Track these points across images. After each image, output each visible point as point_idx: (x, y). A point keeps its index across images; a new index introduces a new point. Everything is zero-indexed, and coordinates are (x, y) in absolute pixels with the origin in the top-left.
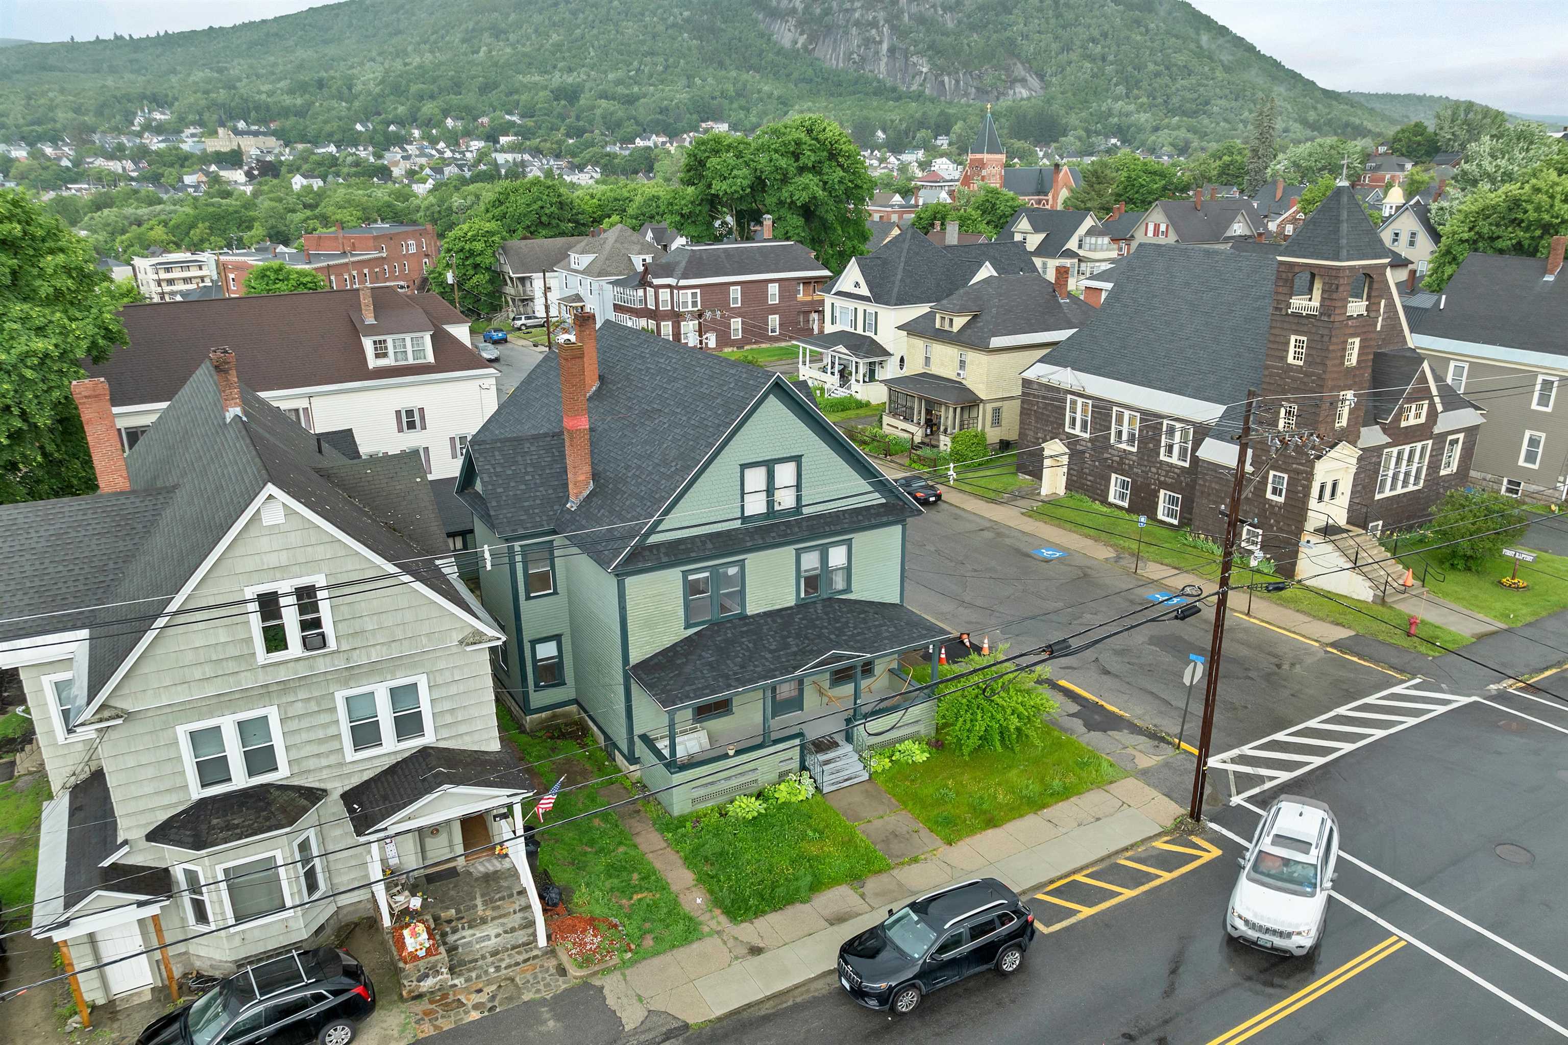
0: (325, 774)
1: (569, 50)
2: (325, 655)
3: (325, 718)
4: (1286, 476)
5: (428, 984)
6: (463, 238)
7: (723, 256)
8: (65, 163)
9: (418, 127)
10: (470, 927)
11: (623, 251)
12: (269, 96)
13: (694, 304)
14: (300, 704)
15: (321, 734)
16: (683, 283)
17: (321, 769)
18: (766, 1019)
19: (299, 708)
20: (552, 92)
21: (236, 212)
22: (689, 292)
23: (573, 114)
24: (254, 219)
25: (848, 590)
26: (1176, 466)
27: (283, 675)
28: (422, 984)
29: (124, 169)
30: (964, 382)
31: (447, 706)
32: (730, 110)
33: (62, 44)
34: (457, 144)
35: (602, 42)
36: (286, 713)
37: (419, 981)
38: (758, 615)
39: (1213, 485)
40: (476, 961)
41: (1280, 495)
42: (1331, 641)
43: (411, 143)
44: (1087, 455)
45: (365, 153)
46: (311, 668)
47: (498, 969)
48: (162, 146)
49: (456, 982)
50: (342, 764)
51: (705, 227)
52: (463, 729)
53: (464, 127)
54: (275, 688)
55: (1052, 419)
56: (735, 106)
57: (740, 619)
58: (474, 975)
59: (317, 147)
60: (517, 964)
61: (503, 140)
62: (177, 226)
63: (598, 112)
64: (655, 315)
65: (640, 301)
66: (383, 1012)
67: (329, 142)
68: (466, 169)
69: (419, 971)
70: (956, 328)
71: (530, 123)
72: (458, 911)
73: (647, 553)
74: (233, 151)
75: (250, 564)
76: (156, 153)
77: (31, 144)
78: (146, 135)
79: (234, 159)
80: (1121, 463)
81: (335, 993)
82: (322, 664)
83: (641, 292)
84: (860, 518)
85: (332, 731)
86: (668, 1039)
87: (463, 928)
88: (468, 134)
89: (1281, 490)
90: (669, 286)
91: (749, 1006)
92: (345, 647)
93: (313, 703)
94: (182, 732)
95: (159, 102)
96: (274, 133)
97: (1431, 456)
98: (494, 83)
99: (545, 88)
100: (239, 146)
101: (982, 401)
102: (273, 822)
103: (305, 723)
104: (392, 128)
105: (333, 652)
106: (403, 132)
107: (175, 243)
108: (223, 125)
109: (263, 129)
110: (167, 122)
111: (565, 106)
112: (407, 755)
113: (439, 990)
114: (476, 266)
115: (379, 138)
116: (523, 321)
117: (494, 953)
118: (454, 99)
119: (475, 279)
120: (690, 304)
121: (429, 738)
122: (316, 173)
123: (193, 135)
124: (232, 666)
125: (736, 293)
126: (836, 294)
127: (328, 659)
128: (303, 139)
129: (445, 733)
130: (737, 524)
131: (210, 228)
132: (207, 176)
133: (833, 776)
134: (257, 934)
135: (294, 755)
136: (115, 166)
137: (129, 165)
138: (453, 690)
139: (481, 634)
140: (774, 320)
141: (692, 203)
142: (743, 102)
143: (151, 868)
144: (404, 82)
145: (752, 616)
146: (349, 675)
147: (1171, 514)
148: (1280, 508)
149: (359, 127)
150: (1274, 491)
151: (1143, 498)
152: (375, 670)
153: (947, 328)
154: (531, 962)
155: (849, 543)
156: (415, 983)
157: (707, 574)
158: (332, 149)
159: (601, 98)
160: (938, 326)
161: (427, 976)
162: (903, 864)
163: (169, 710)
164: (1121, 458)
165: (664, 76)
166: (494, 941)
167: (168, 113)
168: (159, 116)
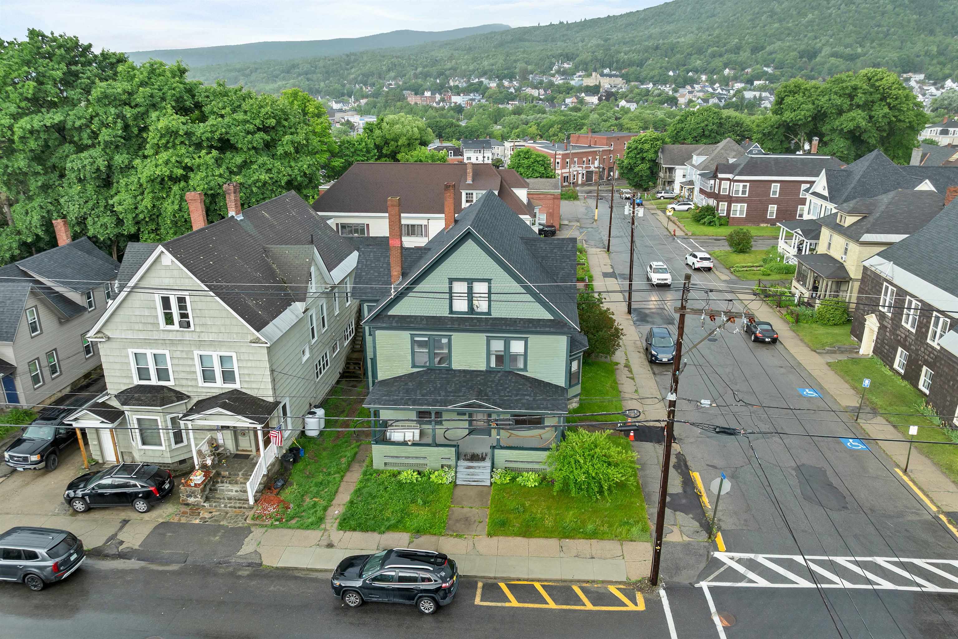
0: (190, 389)
1: (818, 25)
2: (189, 332)
3: (191, 362)
5: (191, 500)
6: (639, 141)
7: (773, 163)
8: (512, 90)
9: (706, 74)
10: (230, 483)
11: (725, 155)
12: (626, 54)
13: (744, 192)
14: (178, 352)
15: (188, 369)
16: (737, 178)
17: (188, 386)
18: (296, 578)
19: (178, 354)
20: (799, 53)
21: (575, 120)
22: (741, 184)
23: (809, 68)
24: (584, 124)
25: (525, 369)
26: (935, 349)
27: (171, 336)
28: (188, 499)
29: (539, 94)
30: (845, 264)
31: (246, 371)
32: (929, 64)
33: (533, 27)
34: (727, 85)
35: (843, 19)
36: (173, 355)
38: (459, 371)
40: (220, 499)
42: (951, 510)
43: (699, 84)
44: (888, 330)
45: (668, 89)
46: (183, 336)
47: (225, 506)
48: (561, 82)
49: (205, 504)
50: (197, 386)
51: (779, 143)
52: (254, 386)
53: (734, 74)
54: (167, 342)
56: (935, 62)
57: (447, 370)
58: (214, 504)
59: (642, 84)
60: (235, 508)
61: (756, 83)
62: (544, 126)
63: (827, 66)
64: (717, 197)
65: (711, 187)
66: (171, 505)
67: (650, 82)
68: (723, 101)
70: (846, 225)
71: (778, 73)
72: (230, 474)
73: (387, 319)
74: (596, 85)
75: (157, 282)
76: (557, 85)
77: (501, 80)
78: (557, 76)
79: (594, 90)
80: (905, 340)
81: (142, 486)
82: (187, 335)
83: (712, 182)
84: (531, 325)
85: (193, 369)
86: (249, 566)
87: (226, 482)
88: (736, 79)
90: (728, 179)
91: (296, 569)
92: (198, 330)
93: (184, 353)
94: (131, 351)
95: (568, 58)
96: (622, 76)
98: (762, 47)
99: (795, 50)
100: (600, 83)
101: (851, 279)
102: (155, 403)
103: (181, 362)
104: (690, 74)
105: (193, 331)
106: (696, 77)
107: (540, 135)
108: (595, 70)
109: (618, 73)
110: (570, 69)
111: (806, 62)
112: (227, 391)
114: (643, 159)
115: (680, 80)
116: (663, 194)
117: (230, 499)
118: (733, 57)
119: (640, 167)
120: (740, 192)
121: (237, 386)
122: (634, 100)
123: (580, 76)
124: (150, 327)
125: (776, 188)
126: (812, 194)
127: (190, 334)
128: (637, 79)
129: (246, 386)
130: (447, 314)
131: (560, 128)
132: (577, 99)
133: (469, 477)
134: (150, 453)
135: (177, 376)
136: (535, 93)
137: (542, 92)
138: (249, 364)
139: (260, 339)
140: (773, 209)
141: (772, 126)
142: (942, 59)
143: (116, 408)
144: (706, 46)
145: (455, 371)
146: (200, 344)
149: (671, 73)
151: (913, 370)
152: (212, 344)
153: (842, 224)
154: (242, 509)
155: (526, 340)
156: (185, 497)
157: (427, 339)
158: (650, 86)
159: (832, 56)
160: (838, 221)
162: (451, 536)
163: (125, 340)
164: (906, 336)
165: (883, 42)
166: (234, 493)
167: (571, 63)
168: (566, 65)
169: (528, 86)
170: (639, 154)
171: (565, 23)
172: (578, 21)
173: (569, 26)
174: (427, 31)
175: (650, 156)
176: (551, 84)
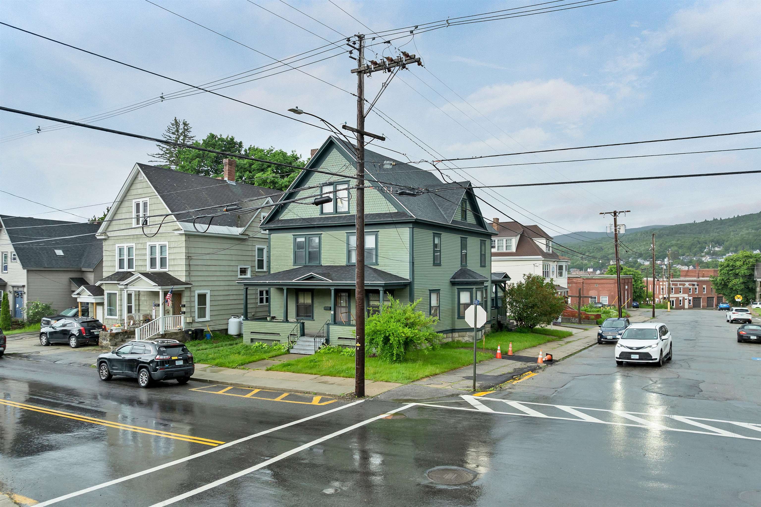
3: (144, 252)
15: (143, 258)
17: (141, 271)
19: (139, 246)
25: (376, 262)
27: (137, 232)
31: (172, 257)
33: (689, 224)
36: (136, 247)
38: (326, 266)
52: (176, 269)
54: (135, 237)
57: (317, 266)
73: (277, 222)
78: (706, 256)
93: (142, 245)
94: (118, 246)
95: (718, 243)
103: (140, 252)
112: (160, 272)
121: (166, 269)
124: (128, 227)
127: (147, 229)
129: (171, 269)
130: (318, 215)
133: (302, 347)
138: (175, 251)
145: (323, 266)
155: (377, 234)
157: (304, 239)
163: (115, 238)
167: (722, 247)
168: (717, 249)
169: (679, 264)
170: (732, 270)
171: (719, 219)
172: (732, 217)
173: (722, 222)
174: (599, 232)
175: (742, 272)
176: (700, 263)
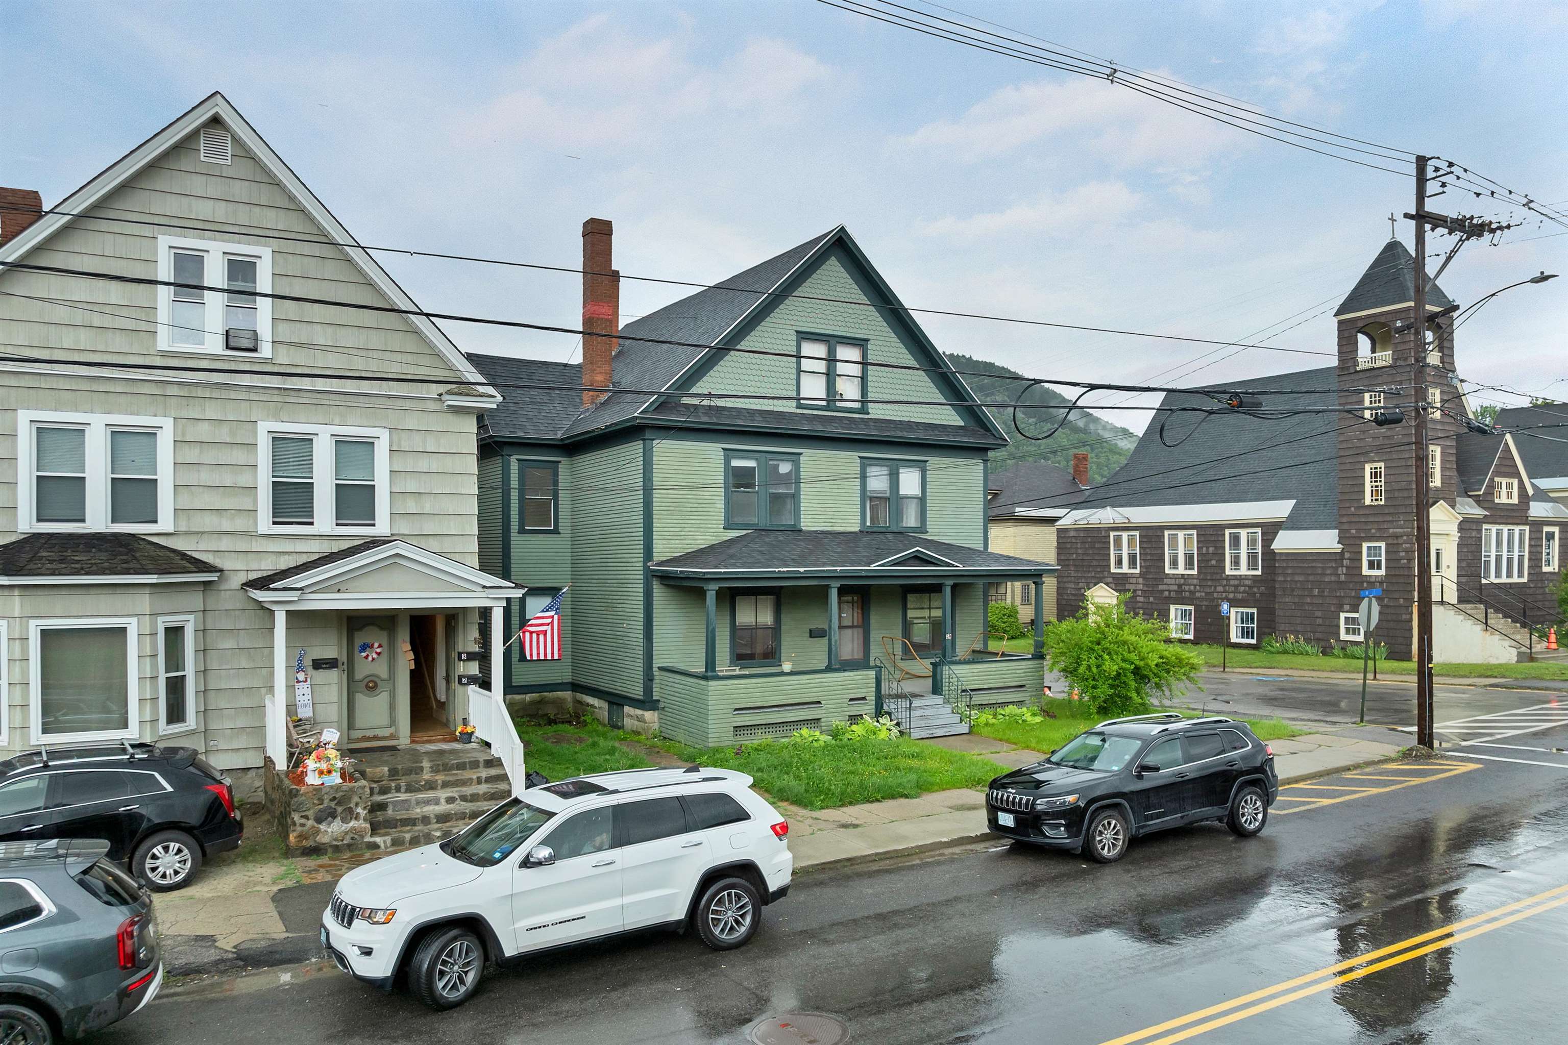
0: (225, 544)
2: (253, 363)
3: (238, 456)
4: (1383, 545)
5: (332, 829)
10: (408, 790)
14: (205, 426)
15: (228, 480)
17: (217, 533)
19: (203, 431)
25: (922, 528)
26: (1246, 577)
28: (323, 827)
31: (411, 486)
36: (183, 434)
37: (319, 820)
38: (815, 532)
39: (1297, 578)
41: (1379, 568)
44: (1139, 593)
49: (378, 840)
50: (250, 536)
52: (429, 527)
54: (173, 391)
55: (1094, 563)
57: (794, 532)
58: (407, 836)
66: (251, 865)
69: (321, 801)
73: (682, 409)
75: (171, 206)
80: (1180, 590)
85: (244, 480)
87: (398, 789)
89: (1379, 562)
92: (281, 359)
94: (26, 421)
97: (1530, 546)
102: (133, 565)
103: (210, 456)
105: (265, 362)
113: (349, 846)
121: (380, 529)
124: (119, 343)
129: (403, 527)
130: (790, 407)
135: (185, 502)
138: (423, 466)
139: (470, 388)
145: (808, 532)
146: (283, 401)
147: (1246, 633)
148: (1381, 583)
150: (1371, 565)
151: (1210, 624)
152: (319, 403)
155: (922, 466)
156: (310, 823)
157: (753, 463)
161: (333, 815)
164: (1180, 586)
166: (444, 805)
